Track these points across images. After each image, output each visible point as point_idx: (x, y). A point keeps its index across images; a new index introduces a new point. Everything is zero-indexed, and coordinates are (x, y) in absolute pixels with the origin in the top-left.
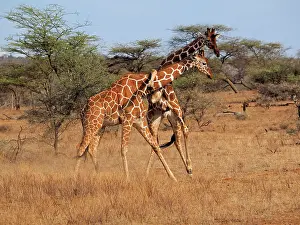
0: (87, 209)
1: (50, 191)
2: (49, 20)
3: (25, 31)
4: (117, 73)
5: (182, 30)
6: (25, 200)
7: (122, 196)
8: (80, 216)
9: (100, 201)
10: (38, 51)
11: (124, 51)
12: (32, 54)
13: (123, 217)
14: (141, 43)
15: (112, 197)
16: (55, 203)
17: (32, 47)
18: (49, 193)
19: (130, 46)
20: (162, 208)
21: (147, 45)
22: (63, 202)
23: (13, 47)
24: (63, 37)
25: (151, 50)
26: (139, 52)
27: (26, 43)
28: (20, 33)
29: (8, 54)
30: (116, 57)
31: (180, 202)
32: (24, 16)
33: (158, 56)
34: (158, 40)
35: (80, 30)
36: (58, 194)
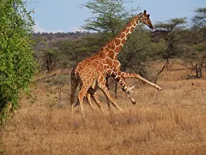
0: (136, 133)
1: (112, 121)
2: (113, 7)
3: (98, 15)
4: (157, 42)
5: (201, 11)
6: (96, 127)
7: (159, 124)
8: (131, 137)
9: (144, 127)
10: (105, 28)
11: (162, 26)
12: (102, 30)
13: (159, 138)
14: (173, 21)
15: (152, 124)
16: (115, 129)
17: (102, 26)
18: (111, 123)
19: (166, 23)
20: (185, 131)
21: (177, 22)
22: (120, 129)
23: (90, 26)
24: (122, 19)
25: (181, 25)
26: (172, 27)
27: (98, 23)
28: (94, 16)
29: (87, 31)
30: (157, 31)
31: (197, 127)
32: (98, 5)
33: (185, 29)
34: (185, 18)
36: (117, 123)
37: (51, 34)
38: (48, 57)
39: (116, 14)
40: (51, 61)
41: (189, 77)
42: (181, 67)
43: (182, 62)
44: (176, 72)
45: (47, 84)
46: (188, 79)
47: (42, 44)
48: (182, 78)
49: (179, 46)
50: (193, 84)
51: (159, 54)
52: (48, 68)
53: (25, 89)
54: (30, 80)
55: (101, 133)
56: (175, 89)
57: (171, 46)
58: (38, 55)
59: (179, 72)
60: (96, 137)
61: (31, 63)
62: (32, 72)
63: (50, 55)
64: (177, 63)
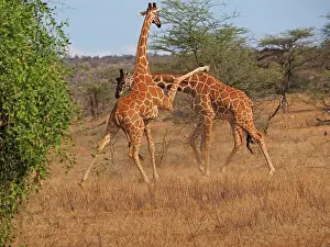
0: (235, 212)
1: (197, 195)
2: (195, 14)
3: (170, 26)
4: (267, 67)
6: (171, 205)
7: (271, 197)
8: (228, 219)
9: (248, 204)
10: (183, 47)
11: (275, 42)
12: (178, 51)
13: (273, 220)
14: (293, 33)
15: (261, 199)
16: (201, 208)
17: (177, 44)
18: (195, 198)
19: (280, 36)
20: (315, 209)
21: (299, 34)
22: (210, 207)
23: (158, 44)
24: (210, 31)
25: (305, 40)
26: (290, 42)
27: (171, 40)
29: (153, 52)
30: (266, 50)
32: (170, 11)
33: (310, 46)
34: (311, 29)
35: (228, 22)
36: (205, 198)
37: (97, 58)
38: (92, 95)
39: (200, 24)
40: (97, 102)
41: (320, 123)
42: (307, 107)
43: (307, 98)
44: (297, 115)
45: (91, 138)
46: (318, 125)
47: (82, 75)
48: (308, 125)
49: (301, 73)
50: (326, 134)
51: (270, 86)
52: (93, 112)
53: (57, 146)
54: (64, 132)
55: (179, 214)
56: (296, 141)
57: (289, 73)
58: (77, 93)
59: (303, 114)
60: (172, 220)
61: (66, 105)
62: (67, 119)
63: (96, 92)
64: (298, 100)
